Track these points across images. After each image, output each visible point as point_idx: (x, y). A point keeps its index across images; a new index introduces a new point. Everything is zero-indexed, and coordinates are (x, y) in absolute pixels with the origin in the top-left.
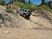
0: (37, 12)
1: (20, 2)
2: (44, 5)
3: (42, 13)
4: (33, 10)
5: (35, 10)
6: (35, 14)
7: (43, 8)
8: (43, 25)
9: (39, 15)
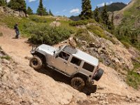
1: (10, 10)
2: (91, 20)
3: (92, 46)
5: (67, 37)
7: (88, 28)
8: (101, 89)
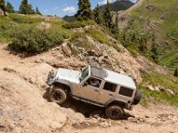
0: (70, 52)
4: (50, 40)
6: (61, 58)
7: (86, 32)
9: (78, 62)
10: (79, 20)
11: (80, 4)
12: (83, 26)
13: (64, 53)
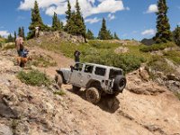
0: (148, 76)
3: (170, 78)
6: (138, 83)
10: (158, 43)
11: (158, 26)
12: (162, 49)
13: (142, 77)
